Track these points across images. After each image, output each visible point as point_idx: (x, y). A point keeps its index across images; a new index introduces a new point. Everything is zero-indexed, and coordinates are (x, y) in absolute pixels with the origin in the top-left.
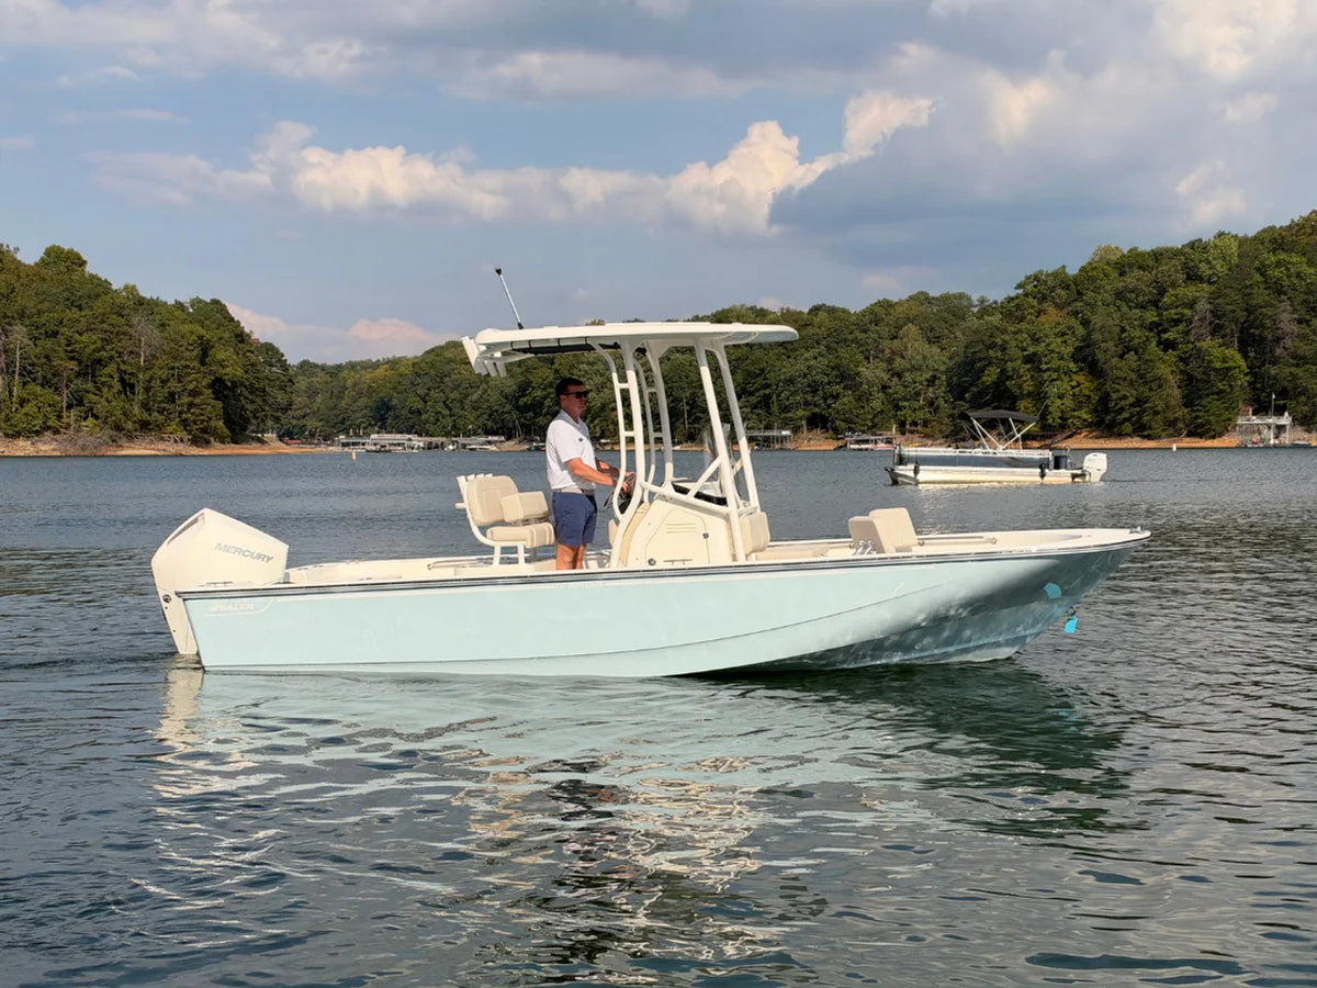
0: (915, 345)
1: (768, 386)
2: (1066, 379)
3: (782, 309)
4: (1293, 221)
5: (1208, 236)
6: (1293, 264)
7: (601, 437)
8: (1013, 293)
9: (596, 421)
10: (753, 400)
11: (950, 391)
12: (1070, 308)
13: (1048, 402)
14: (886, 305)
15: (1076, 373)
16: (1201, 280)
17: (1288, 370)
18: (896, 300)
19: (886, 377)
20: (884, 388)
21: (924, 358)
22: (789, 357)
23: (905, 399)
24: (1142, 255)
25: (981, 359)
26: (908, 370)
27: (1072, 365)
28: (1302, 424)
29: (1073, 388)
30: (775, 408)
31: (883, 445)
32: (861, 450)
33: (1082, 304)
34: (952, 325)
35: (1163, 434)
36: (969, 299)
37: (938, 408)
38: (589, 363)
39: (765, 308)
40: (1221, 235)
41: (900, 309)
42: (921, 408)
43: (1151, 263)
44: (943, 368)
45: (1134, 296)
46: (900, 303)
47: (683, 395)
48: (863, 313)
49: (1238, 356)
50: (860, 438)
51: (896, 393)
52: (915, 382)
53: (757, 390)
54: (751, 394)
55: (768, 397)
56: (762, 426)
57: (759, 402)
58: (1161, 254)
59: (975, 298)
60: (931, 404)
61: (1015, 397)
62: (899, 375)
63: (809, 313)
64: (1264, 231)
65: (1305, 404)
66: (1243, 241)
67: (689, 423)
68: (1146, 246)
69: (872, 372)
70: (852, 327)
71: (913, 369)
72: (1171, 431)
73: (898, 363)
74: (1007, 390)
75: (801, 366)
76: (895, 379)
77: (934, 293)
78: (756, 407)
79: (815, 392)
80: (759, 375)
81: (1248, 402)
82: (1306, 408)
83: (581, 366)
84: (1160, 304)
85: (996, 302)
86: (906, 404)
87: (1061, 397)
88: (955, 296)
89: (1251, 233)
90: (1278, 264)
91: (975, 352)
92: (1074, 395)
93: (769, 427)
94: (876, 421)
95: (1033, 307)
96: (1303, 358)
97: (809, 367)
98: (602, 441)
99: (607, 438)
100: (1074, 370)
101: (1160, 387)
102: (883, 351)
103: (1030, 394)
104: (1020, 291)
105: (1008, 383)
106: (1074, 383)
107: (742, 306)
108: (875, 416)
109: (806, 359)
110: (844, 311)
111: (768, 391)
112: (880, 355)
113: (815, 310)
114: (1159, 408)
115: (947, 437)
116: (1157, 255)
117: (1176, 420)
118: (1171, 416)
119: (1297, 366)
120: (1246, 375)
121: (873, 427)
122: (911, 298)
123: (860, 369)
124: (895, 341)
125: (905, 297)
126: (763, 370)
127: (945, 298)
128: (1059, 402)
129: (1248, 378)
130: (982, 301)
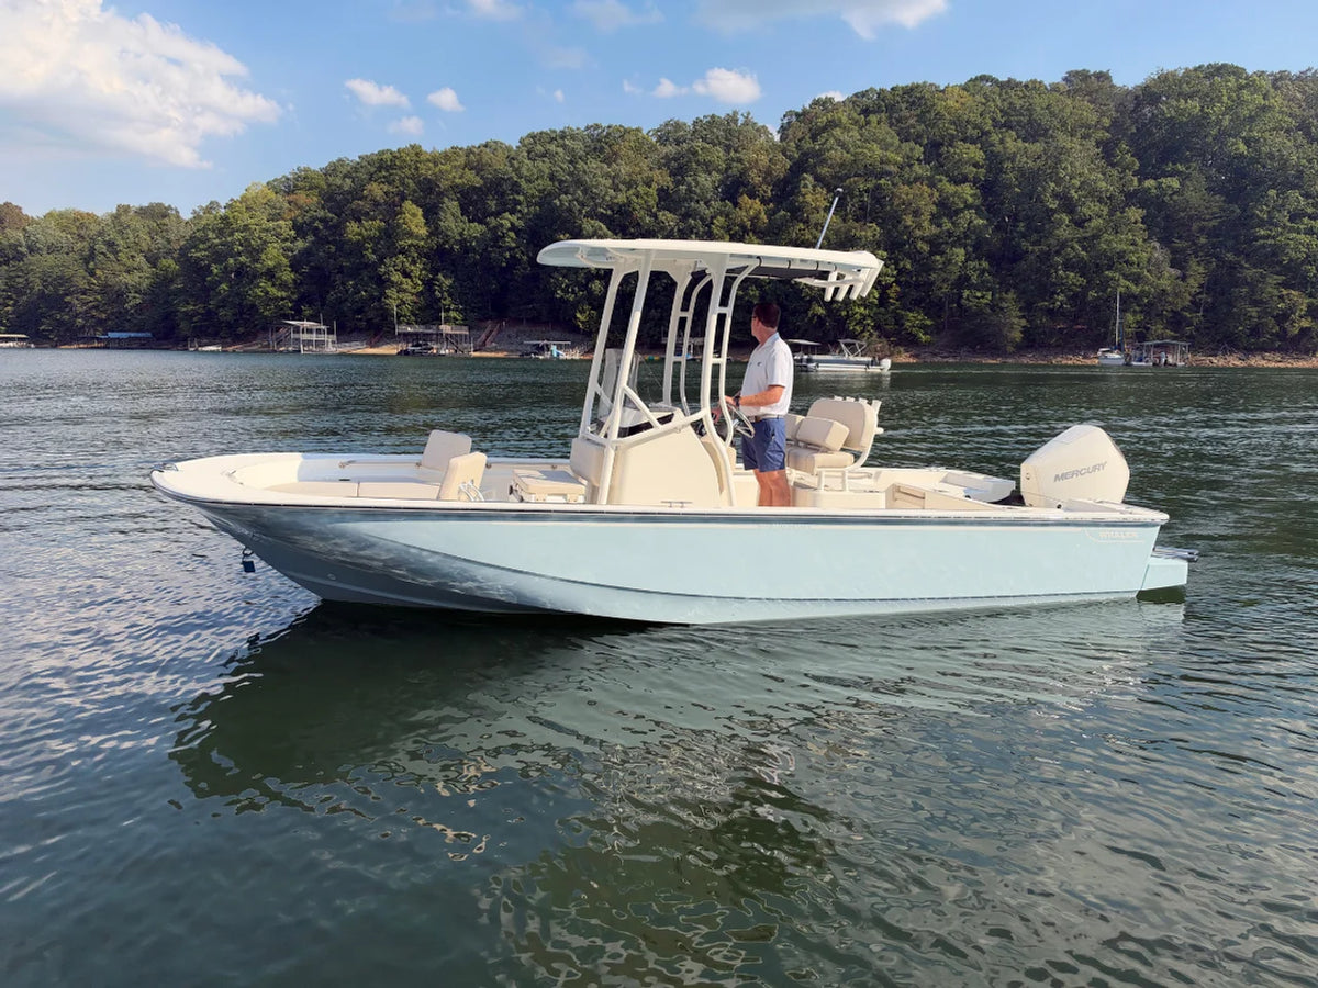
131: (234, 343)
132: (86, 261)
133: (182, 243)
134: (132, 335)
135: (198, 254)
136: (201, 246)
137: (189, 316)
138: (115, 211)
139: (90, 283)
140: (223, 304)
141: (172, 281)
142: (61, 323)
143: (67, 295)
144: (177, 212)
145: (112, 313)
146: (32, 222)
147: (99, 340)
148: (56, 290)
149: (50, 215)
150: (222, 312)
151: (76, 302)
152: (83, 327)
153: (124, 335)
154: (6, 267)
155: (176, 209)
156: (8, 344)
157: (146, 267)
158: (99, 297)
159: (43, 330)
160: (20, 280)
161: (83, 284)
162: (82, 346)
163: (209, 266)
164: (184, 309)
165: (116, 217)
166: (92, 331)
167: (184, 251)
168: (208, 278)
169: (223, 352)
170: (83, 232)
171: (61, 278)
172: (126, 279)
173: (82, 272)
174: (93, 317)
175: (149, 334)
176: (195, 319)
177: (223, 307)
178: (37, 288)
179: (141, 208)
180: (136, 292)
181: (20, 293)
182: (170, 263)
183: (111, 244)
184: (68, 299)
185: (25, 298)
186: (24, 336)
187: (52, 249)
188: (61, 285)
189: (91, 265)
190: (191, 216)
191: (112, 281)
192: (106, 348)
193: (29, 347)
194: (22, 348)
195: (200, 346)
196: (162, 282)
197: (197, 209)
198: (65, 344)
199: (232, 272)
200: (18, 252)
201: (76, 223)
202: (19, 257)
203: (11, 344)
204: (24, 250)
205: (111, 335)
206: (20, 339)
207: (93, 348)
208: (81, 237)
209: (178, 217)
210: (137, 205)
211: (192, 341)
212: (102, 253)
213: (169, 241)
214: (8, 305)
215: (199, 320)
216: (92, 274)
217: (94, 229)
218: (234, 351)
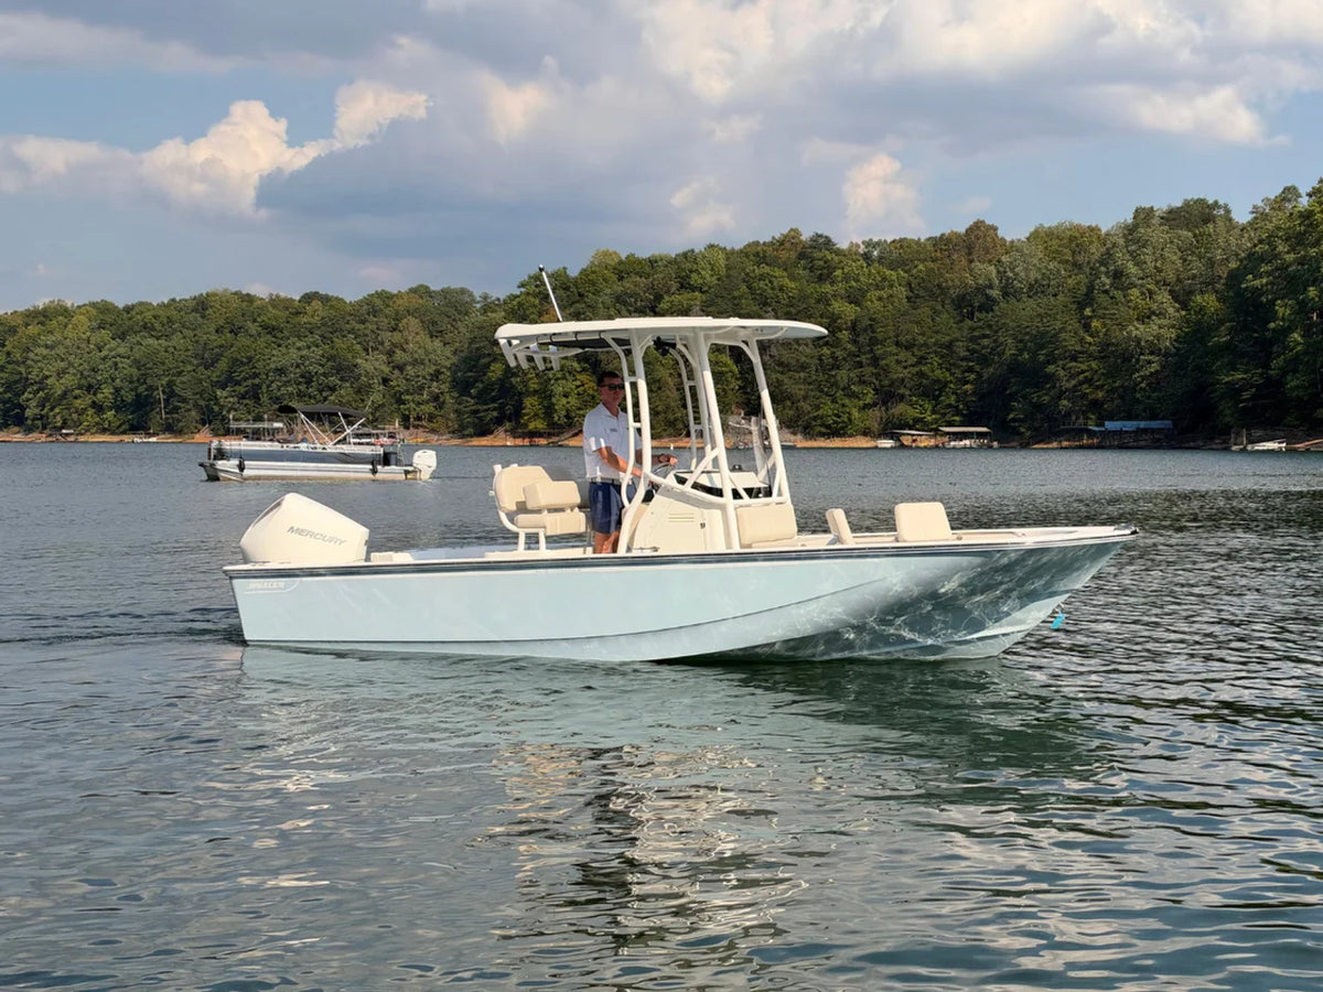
0: (416, 338)
1: (256, 375)
2: (570, 378)
3: (271, 295)
4: (773, 238)
5: (699, 248)
6: (775, 277)
7: (63, 428)
8: (517, 292)
9: (57, 410)
10: (242, 389)
11: (454, 387)
12: (572, 310)
13: (554, 400)
14: (385, 297)
15: (580, 372)
16: (693, 288)
17: (774, 376)
18: (395, 292)
19: (386, 369)
20: (385, 381)
21: (427, 353)
22: (279, 346)
23: (407, 392)
24: (640, 262)
25: (485, 356)
26: (411, 364)
27: (576, 365)
28: (788, 427)
29: (578, 387)
30: (264, 399)
31: (385, 439)
32: (362, 444)
33: (584, 305)
34: (454, 320)
35: (664, 434)
36: (471, 295)
37: (444, 403)
38: (47, 347)
39: (252, 293)
40: (711, 246)
41: (399, 302)
42: (427, 403)
43: (647, 269)
44: (448, 364)
45: (633, 300)
46: (399, 295)
47: (159, 383)
48: (360, 303)
49: (730, 362)
50: (360, 432)
51: (398, 386)
52: (418, 376)
53: (245, 379)
54: (238, 383)
55: (259, 386)
56: (250, 417)
57: (246, 392)
58: (656, 262)
59: (477, 294)
60: (436, 398)
61: (520, 394)
62: (401, 368)
63: (300, 301)
64: (749, 245)
65: (791, 408)
66: (729, 254)
67: (167, 413)
68: (643, 254)
69: (372, 364)
70: (348, 318)
71: (415, 363)
72: (671, 430)
73: (399, 356)
74: (512, 386)
75: (294, 354)
76: (396, 372)
77: (435, 287)
78: (243, 397)
79: (309, 382)
80: (248, 363)
81: (739, 405)
82: (791, 412)
83: (38, 350)
84: (657, 310)
85: (498, 299)
86: (407, 397)
87: (565, 396)
88: (455, 291)
89: (738, 247)
90: (762, 277)
91: (477, 349)
92: (579, 394)
93: (259, 419)
94: (378, 414)
95: (535, 306)
96: (788, 365)
97: (302, 357)
98: (64, 431)
99: (69, 428)
100: (579, 370)
101: (660, 388)
102: (382, 343)
103: (536, 392)
104: (523, 290)
105: (512, 379)
106: (578, 383)
107: (225, 290)
108: (376, 409)
109: (299, 349)
110: (338, 299)
111: (257, 381)
112: (380, 348)
113: (308, 298)
114: (660, 409)
115: (454, 433)
116: (652, 262)
117: (676, 419)
118: (672, 417)
119: (782, 373)
120: (737, 379)
121: (373, 421)
122: (413, 291)
123: (359, 361)
124: (395, 333)
125: (404, 289)
126: (250, 359)
127: (445, 293)
128: (564, 401)
129: (739, 383)
130: (485, 297)
131: (1309, 436)
132: (1081, 306)
133: (1233, 265)
134: (1143, 424)
135: (1257, 283)
136: (1264, 268)
137: (1234, 391)
138: (1130, 220)
139: (1082, 340)
140: (1293, 366)
141: (1212, 330)
142: (1038, 407)
143: (1048, 363)
144: (1228, 211)
145: (1113, 390)
146: (1011, 248)
147: (1091, 434)
148: (1034, 355)
149: (1035, 236)
150: (1292, 382)
151: (1062, 373)
152: (1068, 414)
153: (1130, 425)
154: (969, 322)
155: (1226, 206)
156: (962, 443)
157: (1171, 310)
158: (1094, 365)
159: (1014, 420)
160: (985, 342)
161: (1072, 344)
162: (1065, 444)
163: (1272, 303)
164: (1227, 379)
165: (1130, 231)
166: (1081, 421)
167: (1235, 277)
168: (1272, 325)
169: (1289, 450)
170: (1080, 259)
171: (1043, 334)
172: (1138, 330)
173: (1074, 324)
174: (1084, 396)
175: (1168, 423)
176: (1246, 395)
177: (1295, 371)
178: (1008, 353)
179: (1171, 212)
180: (1152, 353)
181: (984, 361)
182: (1209, 301)
183: (1118, 275)
184: (1051, 368)
185: (991, 370)
186: (984, 429)
187: (1036, 289)
188: (1042, 347)
189: (1088, 312)
190: (1250, 217)
191: (1118, 335)
192: (1100, 447)
193: (991, 447)
194: (981, 447)
195: (1252, 442)
196: (1196, 334)
197: (1260, 204)
198: (1038, 443)
199: (1313, 310)
200: (988, 297)
201: (1068, 244)
202: (988, 305)
203: (967, 442)
204: (995, 293)
205: (1110, 425)
206: (980, 435)
207: (1082, 447)
208: (1076, 265)
209: (1230, 220)
210: (1165, 208)
211: (1238, 434)
212: (1106, 292)
213: (1211, 263)
214: (967, 382)
215: (1253, 397)
216: (1087, 327)
217: (1096, 251)
218: (1308, 450)
